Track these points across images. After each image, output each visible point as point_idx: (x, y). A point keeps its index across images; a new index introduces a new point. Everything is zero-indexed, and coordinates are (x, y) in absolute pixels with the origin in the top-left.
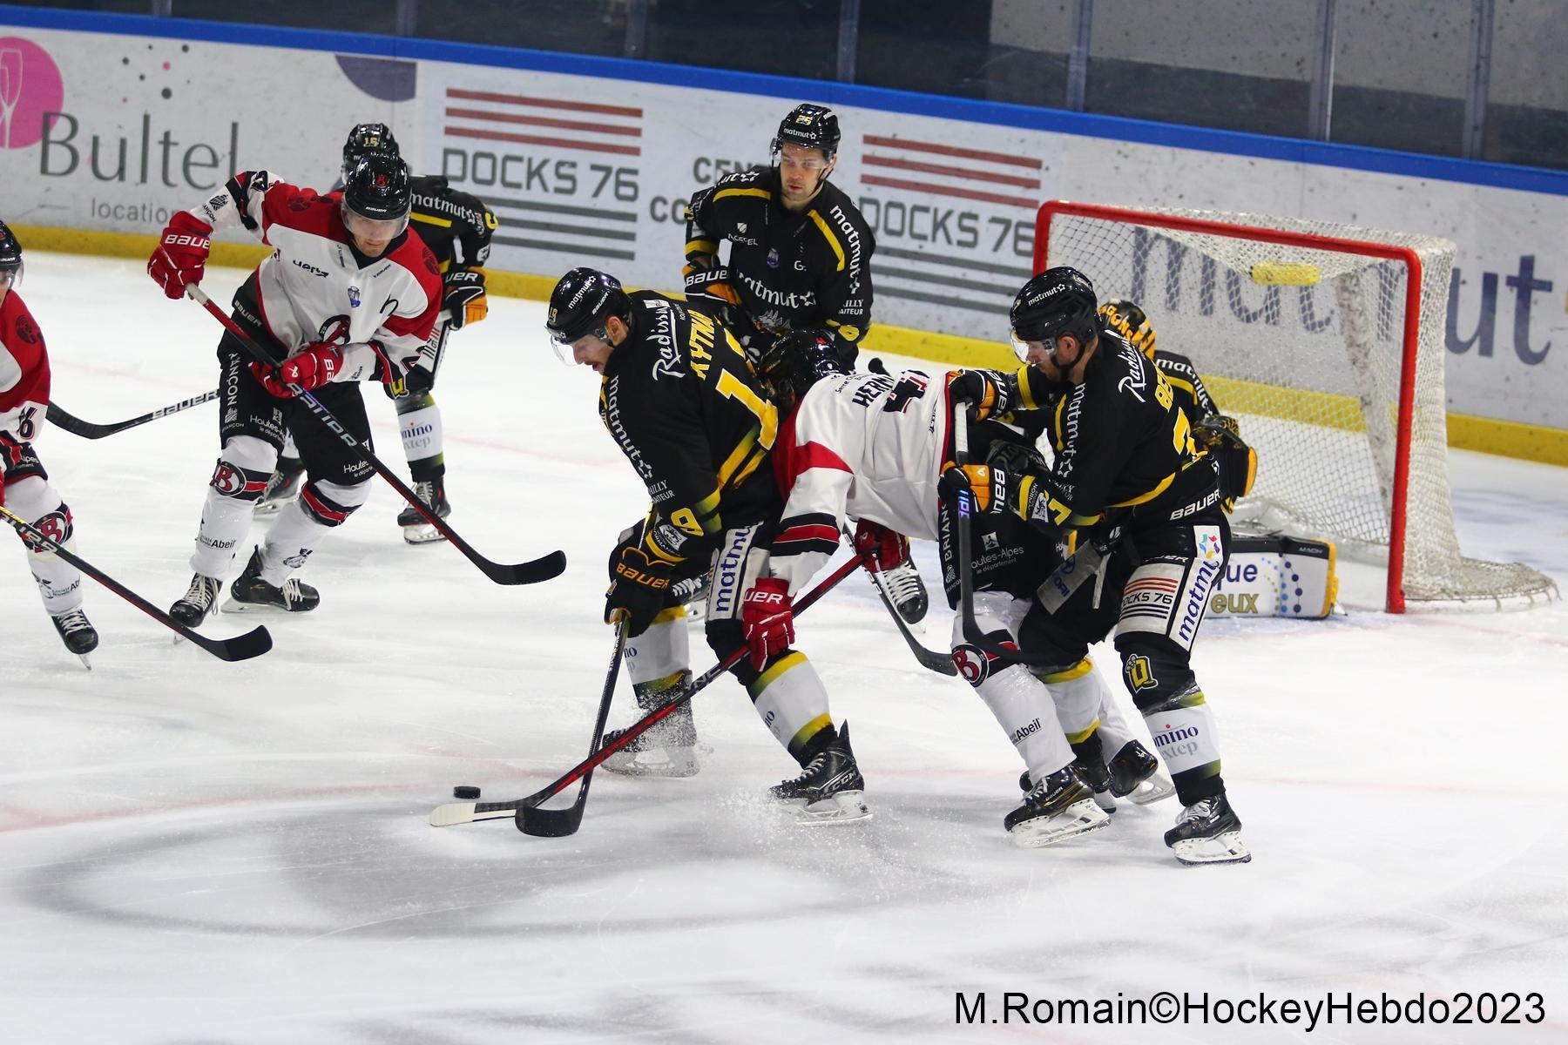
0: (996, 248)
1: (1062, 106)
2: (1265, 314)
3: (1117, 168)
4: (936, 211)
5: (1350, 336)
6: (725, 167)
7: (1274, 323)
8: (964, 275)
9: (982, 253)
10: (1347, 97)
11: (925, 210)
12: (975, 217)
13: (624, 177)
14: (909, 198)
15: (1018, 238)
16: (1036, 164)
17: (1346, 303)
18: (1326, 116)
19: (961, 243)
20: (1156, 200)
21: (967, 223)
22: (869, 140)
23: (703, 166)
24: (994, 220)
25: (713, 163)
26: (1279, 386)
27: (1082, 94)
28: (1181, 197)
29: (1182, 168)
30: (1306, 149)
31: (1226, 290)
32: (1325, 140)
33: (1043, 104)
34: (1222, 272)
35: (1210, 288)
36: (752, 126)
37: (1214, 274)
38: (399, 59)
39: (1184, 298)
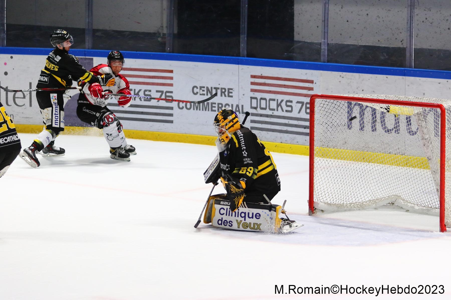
0: (299, 112)
1: (320, 61)
2: (394, 130)
4: (277, 100)
5: (422, 136)
6: (203, 89)
7: (398, 133)
8: (289, 122)
9: (294, 114)
10: (419, 52)
11: (274, 100)
12: (291, 102)
13: (168, 94)
14: (268, 96)
15: (306, 108)
16: (312, 82)
17: (420, 124)
18: (413, 59)
19: (286, 111)
20: (354, 92)
21: (288, 104)
22: (253, 77)
23: (195, 89)
24: (298, 102)
25: (199, 88)
26: (400, 155)
27: (327, 57)
28: (363, 90)
29: (363, 80)
30: (406, 71)
31: (380, 122)
32: (412, 68)
33: (314, 61)
34: (378, 116)
35: (374, 122)
36: (211, 74)
37: (376, 117)
38: (87, 57)
39: (365, 125)
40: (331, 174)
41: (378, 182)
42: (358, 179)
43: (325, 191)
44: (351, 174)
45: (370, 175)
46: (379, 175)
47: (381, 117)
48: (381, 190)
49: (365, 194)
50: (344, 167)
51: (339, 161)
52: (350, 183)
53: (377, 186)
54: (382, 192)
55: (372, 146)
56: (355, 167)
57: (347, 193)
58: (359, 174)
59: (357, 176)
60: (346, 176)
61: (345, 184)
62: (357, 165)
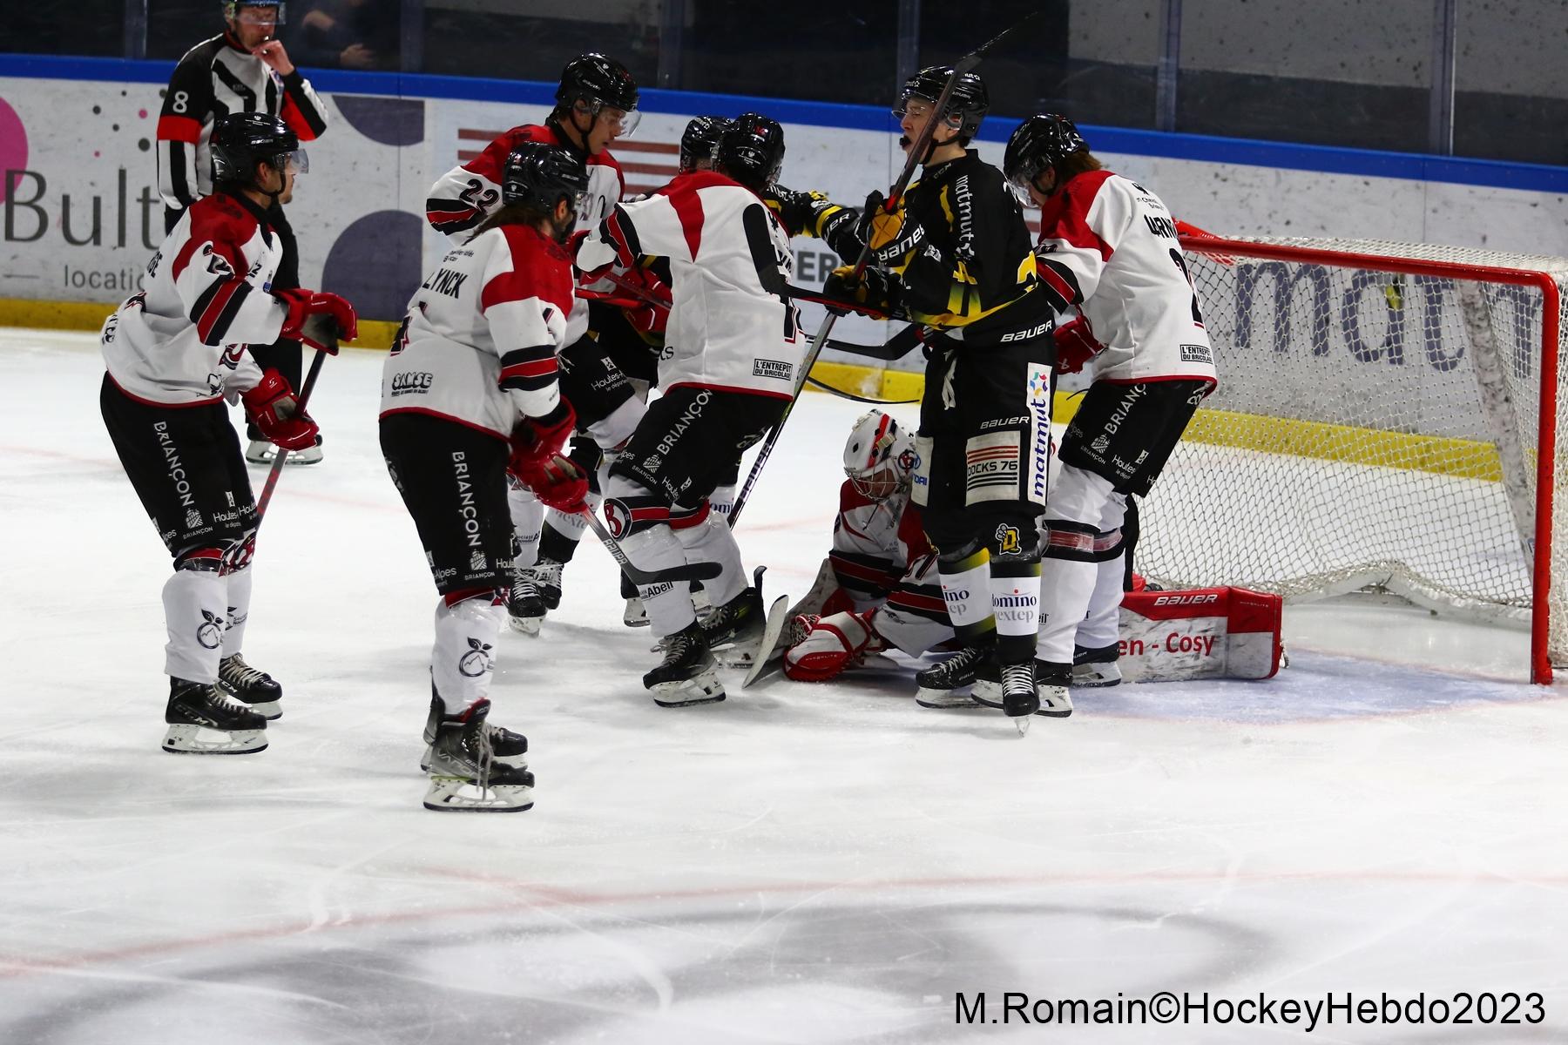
1: (1152, 126)
2: (1387, 351)
3: (1215, 193)
7: (1398, 362)
10: (1470, 103)
18: (1450, 127)
20: (1260, 228)
26: (1404, 433)
27: (1173, 112)
28: (1288, 223)
29: (1289, 191)
30: (1426, 165)
31: (1341, 326)
32: (1448, 154)
33: (1131, 125)
34: (1336, 306)
35: (1322, 323)
36: (803, 159)
37: (1326, 308)
38: (403, 98)
39: (1293, 334)
40: (1184, 491)
41: (1334, 515)
42: (1270, 509)
43: (1162, 545)
44: (1250, 494)
45: (1309, 494)
46: (1336, 492)
47: (1344, 310)
48: (1344, 542)
49: (1294, 557)
50: (1226, 471)
51: (1212, 450)
52: (1246, 521)
53: (1329, 528)
54: (1348, 549)
55: (1314, 402)
56: (1261, 469)
57: (1234, 553)
58: (1275, 493)
59: (1268, 499)
60: (1234, 499)
61: (1230, 524)
62: (1268, 462)
